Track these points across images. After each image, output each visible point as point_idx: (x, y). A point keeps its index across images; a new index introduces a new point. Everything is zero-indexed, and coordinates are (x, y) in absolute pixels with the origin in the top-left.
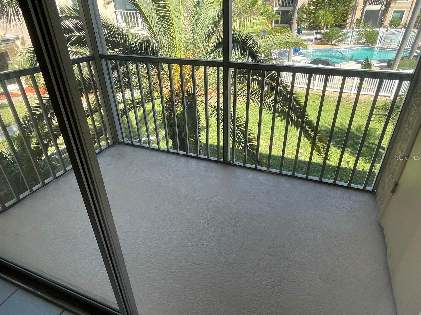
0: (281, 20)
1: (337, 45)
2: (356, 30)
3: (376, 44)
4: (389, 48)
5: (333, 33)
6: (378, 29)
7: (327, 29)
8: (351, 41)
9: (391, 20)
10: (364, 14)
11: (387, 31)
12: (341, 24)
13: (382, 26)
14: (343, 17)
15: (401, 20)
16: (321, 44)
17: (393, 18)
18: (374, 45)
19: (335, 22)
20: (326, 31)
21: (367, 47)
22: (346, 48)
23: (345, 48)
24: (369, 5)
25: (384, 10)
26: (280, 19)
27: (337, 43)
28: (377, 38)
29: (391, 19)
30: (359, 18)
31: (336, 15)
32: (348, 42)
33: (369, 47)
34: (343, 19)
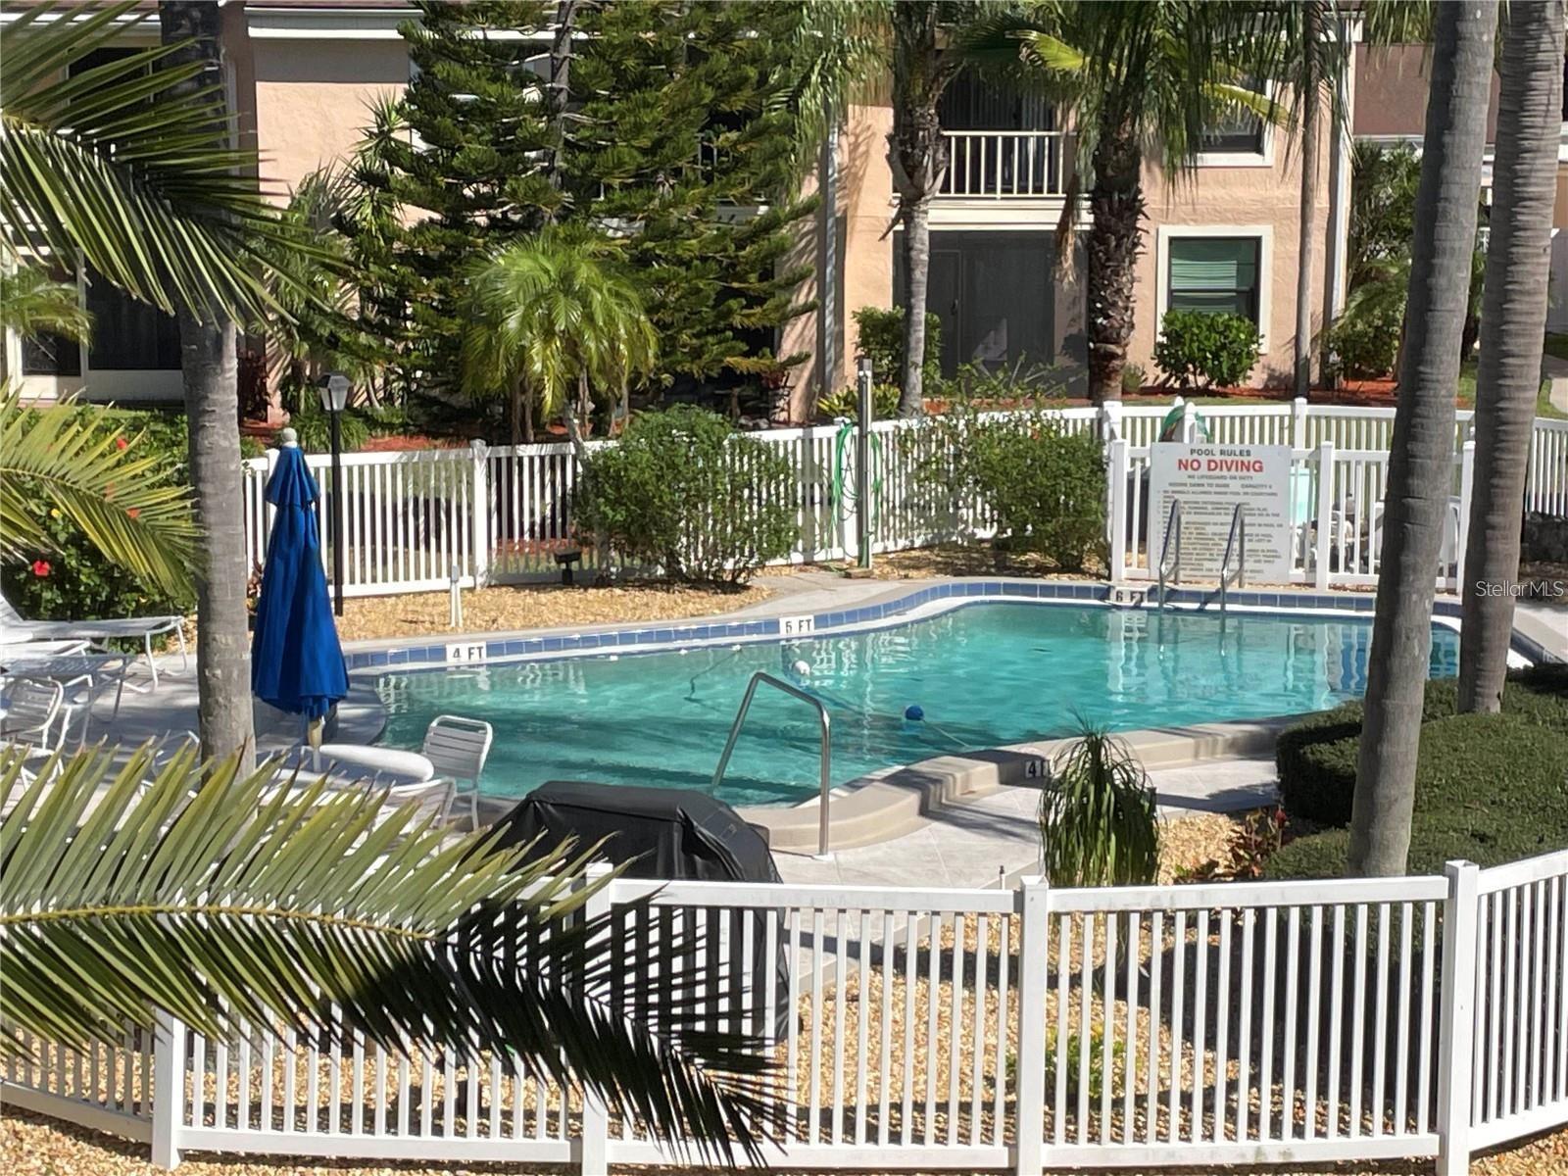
0: (96, 334)
1: (734, 587)
2: (887, 426)
3: (1105, 553)
4: (1235, 598)
5: (673, 466)
6: (1090, 413)
7: (599, 431)
8: (862, 540)
9: (1167, 320)
10: (920, 275)
11: (1171, 430)
12: (728, 371)
13: (1116, 384)
14: (733, 303)
15: (1254, 317)
16: (567, 580)
17: (1173, 296)
18: (1092, 564)
19: (667, 349)
20: (593, 446)
21: (1029, 590)
22: (837, 618)
23: (821, 620)
24: (945, 188)
25: (1097, 235)
26: (80, 326)
27: (729, 565)
28: (1101, 497)
29: (1162, 309)
30: (884, 304)
31: (660, 283)
32: (837, 553)
33: (1047, 591)
34: (737, 320)
